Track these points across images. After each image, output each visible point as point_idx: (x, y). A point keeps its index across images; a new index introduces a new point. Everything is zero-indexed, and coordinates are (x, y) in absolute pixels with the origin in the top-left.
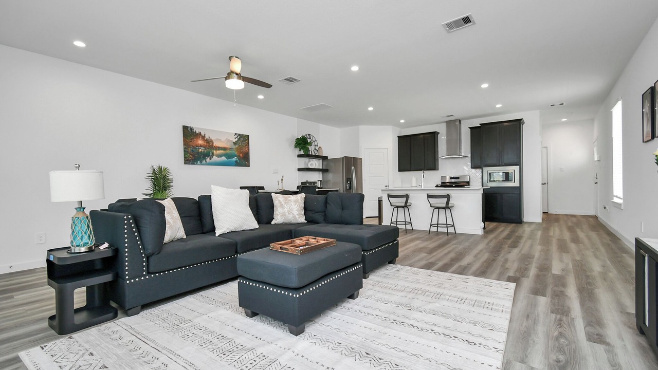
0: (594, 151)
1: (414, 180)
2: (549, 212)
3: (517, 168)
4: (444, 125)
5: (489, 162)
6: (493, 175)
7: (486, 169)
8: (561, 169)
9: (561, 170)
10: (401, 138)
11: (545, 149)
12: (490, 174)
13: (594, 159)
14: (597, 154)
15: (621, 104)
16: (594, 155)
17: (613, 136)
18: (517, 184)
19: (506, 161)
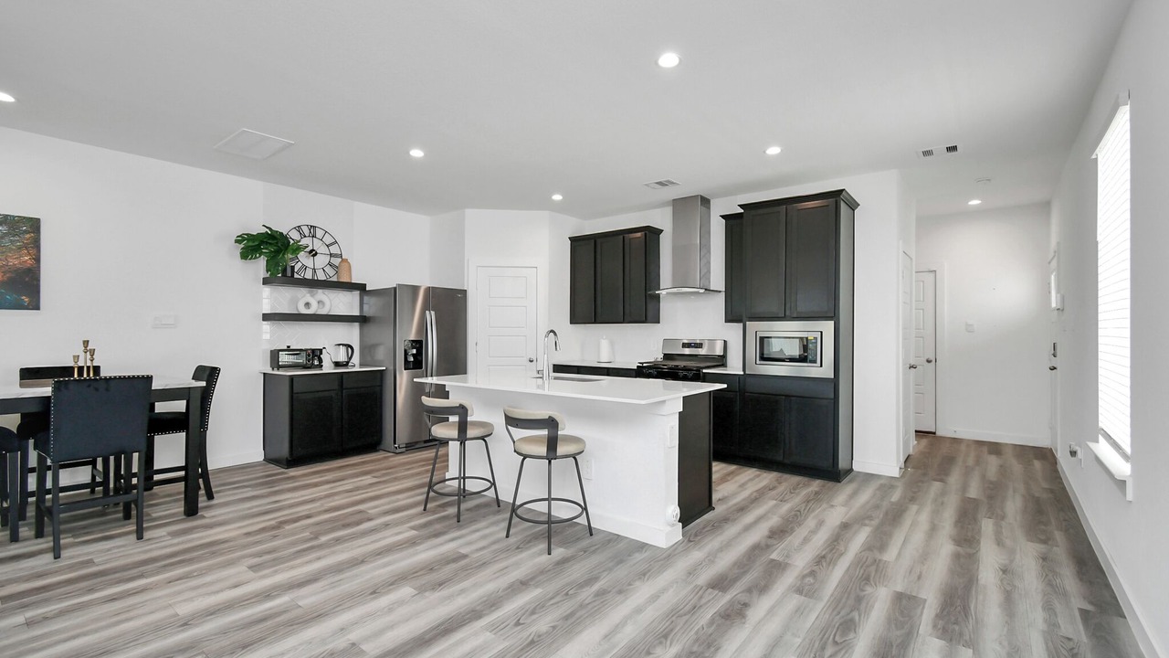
0: (1049, 284)
1: (605, 344)
2: (938, 433)
3: (828, 327)
4: (669, 210)
5: (761, 309)
6: (769, 342)
7: (753, 326)
8: (967, 325)
9: (969, 328)
10: (576, 242)
11: (932, 275)
12: (762, 339)
13: (1050, 303)
14: (1058, 291)
15: (1127, 116)
16: (1050, 292)
17: (1099, 238)
18: (826, 371)
19: (802, 307)
